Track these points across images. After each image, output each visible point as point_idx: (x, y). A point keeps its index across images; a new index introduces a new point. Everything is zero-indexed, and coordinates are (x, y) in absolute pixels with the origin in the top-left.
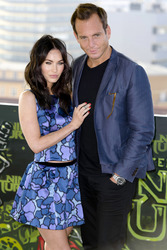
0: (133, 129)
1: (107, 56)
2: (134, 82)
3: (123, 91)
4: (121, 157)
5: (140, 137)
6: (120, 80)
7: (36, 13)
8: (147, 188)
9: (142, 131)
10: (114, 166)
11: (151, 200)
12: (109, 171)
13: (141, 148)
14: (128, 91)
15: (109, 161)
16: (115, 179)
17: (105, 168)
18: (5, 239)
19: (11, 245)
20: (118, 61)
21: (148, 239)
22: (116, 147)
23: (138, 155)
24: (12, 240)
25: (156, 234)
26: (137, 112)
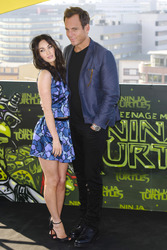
0: (105, 94)
1: (86, 44)
2: (105, 61)
3: (98, 67)
4: (98, 112)
5: (110, 99)
6: (95, 61)
7: (24, 29)
8: (114, 132)
9: (111, 95)
10: (93, 119)
11: (117, 140)
12: (90, 122)
13: (111, 106)
14: (101, 68)
15: (90, 115)
16: (94, 127)
17: (87, 120)
18: (20, 172)
19: (24, 175)
20: (94, 47)
21: (116, 166)
22: (94, 105)
23: (109, 111)
24: (25, 172)
25: (121, 162)
26: (108, 82)
